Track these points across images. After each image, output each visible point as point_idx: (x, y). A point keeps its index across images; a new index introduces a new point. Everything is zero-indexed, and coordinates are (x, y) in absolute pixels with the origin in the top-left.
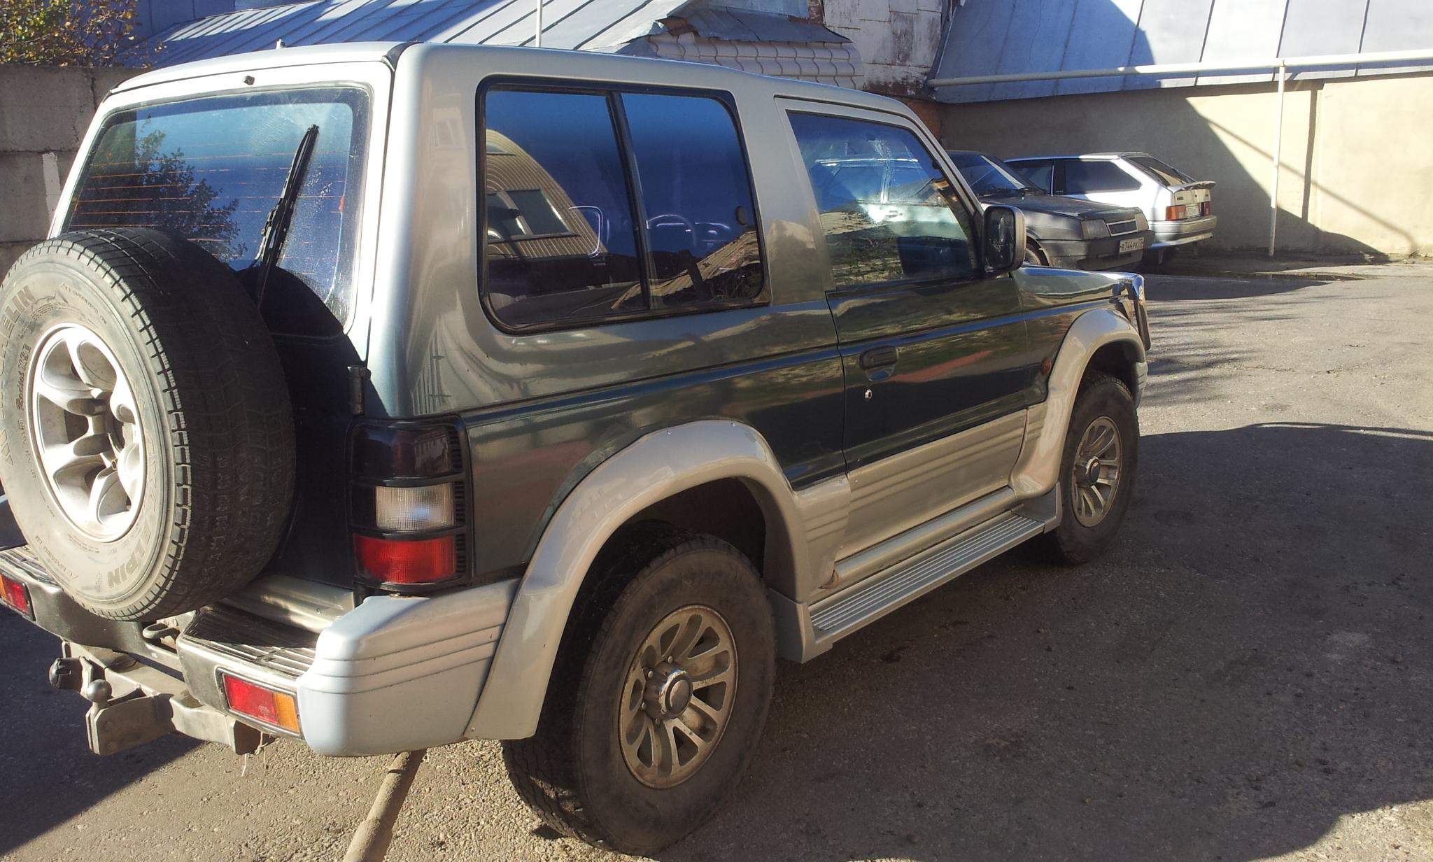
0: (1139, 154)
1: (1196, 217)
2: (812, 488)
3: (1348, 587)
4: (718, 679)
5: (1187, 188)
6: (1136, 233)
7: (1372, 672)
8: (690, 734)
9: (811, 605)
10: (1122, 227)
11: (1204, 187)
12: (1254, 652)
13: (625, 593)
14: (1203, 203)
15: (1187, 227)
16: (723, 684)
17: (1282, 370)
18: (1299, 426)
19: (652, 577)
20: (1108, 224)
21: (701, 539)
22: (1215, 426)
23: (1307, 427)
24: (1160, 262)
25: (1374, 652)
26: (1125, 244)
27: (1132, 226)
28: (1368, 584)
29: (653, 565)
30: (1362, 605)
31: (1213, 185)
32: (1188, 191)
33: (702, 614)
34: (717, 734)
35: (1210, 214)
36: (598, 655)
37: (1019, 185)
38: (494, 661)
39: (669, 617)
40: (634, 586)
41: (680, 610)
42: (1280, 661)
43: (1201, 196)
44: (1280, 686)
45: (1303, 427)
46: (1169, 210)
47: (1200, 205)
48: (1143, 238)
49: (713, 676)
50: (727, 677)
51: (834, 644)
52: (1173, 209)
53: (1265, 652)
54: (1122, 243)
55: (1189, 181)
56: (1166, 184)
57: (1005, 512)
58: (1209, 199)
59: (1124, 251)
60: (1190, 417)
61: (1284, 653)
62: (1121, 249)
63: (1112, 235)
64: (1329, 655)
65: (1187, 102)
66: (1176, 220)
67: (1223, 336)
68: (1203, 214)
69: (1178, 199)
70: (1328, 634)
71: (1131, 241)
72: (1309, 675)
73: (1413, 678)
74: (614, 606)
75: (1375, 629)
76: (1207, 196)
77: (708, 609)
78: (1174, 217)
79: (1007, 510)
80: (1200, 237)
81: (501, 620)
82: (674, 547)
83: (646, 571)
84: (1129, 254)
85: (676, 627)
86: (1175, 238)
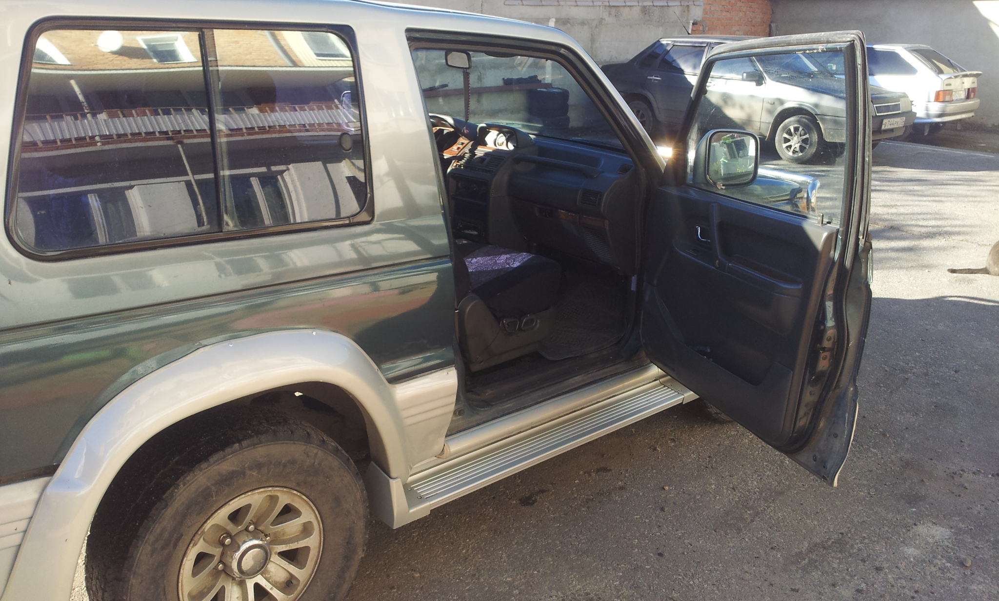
0: (923, 46)
1: (961, 99)
2: (416, 379)
3: (955, 473)
4: (301, 544)
5: (956, 77)
6: (899, 113)
7: (939, 574)
8: (271, 589)
9: (411, 476)
10: (888, 108)
11: (971, 75)
12: (840, 536)
13: (178, 485)
14: (969, 89)
15: (951, 107)
16: (307, 549)
17: (983, 245)
18: (976, 302)
19: (209, 470)
20: (875, 106)
21: (275, 432)
22: (905, 294)
23: (983, 303)
24: (926, 134)
25: (949, 550)
26: (888, 123)
27: (897, 107)
28: (974, 473)
29: (212, 460)
30: (959, 496)
31: (980, 74)
32: (957, 79)
33: (279, 494)
34: (299, 588)
35: (974, 97)
36: (145, 538)
37: (814, 68)
38: (21, 547)
39: (236, 499)
40: (188, 478)
41: (249, 493)
42: (859, 550)
43: (968, 83)
44: (848, 578)
45: (979, 302)
46: (938, 94)
47: (967, 90)
48: (904, 118)
49: (297, 541)
50: (313, 542)
51: (431, 510)
52: (941, 93)
53: (850, 538)
54: (885, 121)
55: (959, 70)
56: (940, 72)
57: (653, 381)
58: (975, 85)
59: (886, 128)
60: (888, 282)
61: (866, 541)
62: (883, 126)
63: (877, 114)
64: (906, 549)
65: (973, 5)
66: (943, 102)
67: (948, 207)
68: (968, 97)
69: (946, 85)
70: (915, 525)
71: (893, 120)
72: (878, 569)
73: (974, 587)
74: (164, 497)
75: (960, 524)
76: (973, 83)
77: (285, 490)
78: (941, 99)
79: (655, 380)
80: (963, 116)
81: (29, 515)
82: (239, 441)
83: (204, 465)
84: (892, 130)
85: (248, 507)
86: (941, 115)
